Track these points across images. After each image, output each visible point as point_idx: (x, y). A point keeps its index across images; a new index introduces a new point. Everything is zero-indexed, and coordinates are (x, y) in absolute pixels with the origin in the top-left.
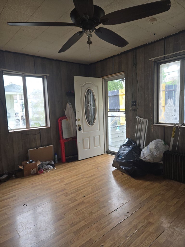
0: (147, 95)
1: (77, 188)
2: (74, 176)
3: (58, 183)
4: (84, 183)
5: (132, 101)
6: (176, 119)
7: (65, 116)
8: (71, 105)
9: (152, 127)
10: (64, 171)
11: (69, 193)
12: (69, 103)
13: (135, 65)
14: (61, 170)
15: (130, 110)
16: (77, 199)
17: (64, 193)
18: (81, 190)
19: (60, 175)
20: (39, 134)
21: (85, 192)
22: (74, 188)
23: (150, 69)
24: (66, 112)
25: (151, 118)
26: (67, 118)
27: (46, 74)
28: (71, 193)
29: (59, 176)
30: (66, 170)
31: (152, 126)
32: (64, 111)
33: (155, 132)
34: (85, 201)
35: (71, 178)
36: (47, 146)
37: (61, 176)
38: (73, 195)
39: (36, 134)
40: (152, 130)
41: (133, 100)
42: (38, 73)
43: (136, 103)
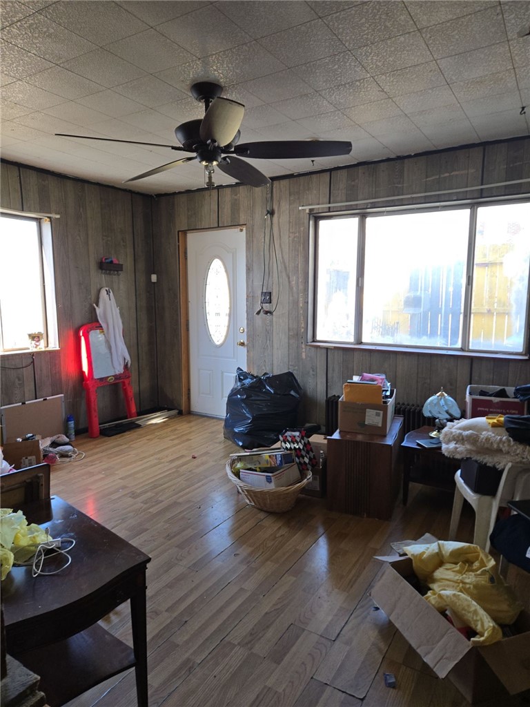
0: (294, 282)
1: (152, 483)
2: (135, 462)
3: (102, 478)
4: (164, 472)
5: (262, 292)
6: (348, 333)
7: (98, 321)
8: (111, 294)
9: (304, 350)
10: (104, 454)
11: (139, 491)
12: (107, 289)
13: (269, 215)
14: (97, 453)
15: (258, 313)
16: (160, 499)
17: (128, 493)
18: (164, 484)
19: (98, 462)
20: (32, 365)
21: (174, 487)
22: (147, 483)
23: (302, 229)
24: (99, 311)
25: (303, 330)
26: (101, 327)
27: (51, 213)
28: (145, 492)
29: (97, 466)
30: (109, 452)
31: (303, 346)
32: (95, 309)
33: (308, 359)
34: (181, 500)
35: (130, 467)
36: (48, 398)
37: (101, 464)
38: (149, 494)
39: (24, 366)
40: (304, 356)
41: (265, 291)
42: (30, 211)
43: (270, 298)
